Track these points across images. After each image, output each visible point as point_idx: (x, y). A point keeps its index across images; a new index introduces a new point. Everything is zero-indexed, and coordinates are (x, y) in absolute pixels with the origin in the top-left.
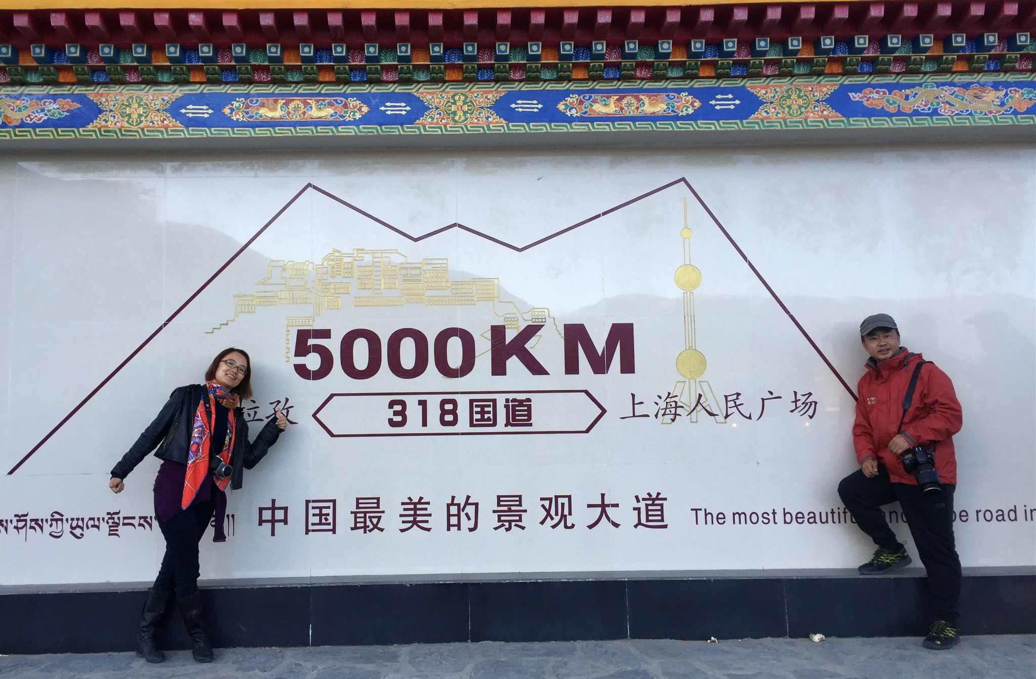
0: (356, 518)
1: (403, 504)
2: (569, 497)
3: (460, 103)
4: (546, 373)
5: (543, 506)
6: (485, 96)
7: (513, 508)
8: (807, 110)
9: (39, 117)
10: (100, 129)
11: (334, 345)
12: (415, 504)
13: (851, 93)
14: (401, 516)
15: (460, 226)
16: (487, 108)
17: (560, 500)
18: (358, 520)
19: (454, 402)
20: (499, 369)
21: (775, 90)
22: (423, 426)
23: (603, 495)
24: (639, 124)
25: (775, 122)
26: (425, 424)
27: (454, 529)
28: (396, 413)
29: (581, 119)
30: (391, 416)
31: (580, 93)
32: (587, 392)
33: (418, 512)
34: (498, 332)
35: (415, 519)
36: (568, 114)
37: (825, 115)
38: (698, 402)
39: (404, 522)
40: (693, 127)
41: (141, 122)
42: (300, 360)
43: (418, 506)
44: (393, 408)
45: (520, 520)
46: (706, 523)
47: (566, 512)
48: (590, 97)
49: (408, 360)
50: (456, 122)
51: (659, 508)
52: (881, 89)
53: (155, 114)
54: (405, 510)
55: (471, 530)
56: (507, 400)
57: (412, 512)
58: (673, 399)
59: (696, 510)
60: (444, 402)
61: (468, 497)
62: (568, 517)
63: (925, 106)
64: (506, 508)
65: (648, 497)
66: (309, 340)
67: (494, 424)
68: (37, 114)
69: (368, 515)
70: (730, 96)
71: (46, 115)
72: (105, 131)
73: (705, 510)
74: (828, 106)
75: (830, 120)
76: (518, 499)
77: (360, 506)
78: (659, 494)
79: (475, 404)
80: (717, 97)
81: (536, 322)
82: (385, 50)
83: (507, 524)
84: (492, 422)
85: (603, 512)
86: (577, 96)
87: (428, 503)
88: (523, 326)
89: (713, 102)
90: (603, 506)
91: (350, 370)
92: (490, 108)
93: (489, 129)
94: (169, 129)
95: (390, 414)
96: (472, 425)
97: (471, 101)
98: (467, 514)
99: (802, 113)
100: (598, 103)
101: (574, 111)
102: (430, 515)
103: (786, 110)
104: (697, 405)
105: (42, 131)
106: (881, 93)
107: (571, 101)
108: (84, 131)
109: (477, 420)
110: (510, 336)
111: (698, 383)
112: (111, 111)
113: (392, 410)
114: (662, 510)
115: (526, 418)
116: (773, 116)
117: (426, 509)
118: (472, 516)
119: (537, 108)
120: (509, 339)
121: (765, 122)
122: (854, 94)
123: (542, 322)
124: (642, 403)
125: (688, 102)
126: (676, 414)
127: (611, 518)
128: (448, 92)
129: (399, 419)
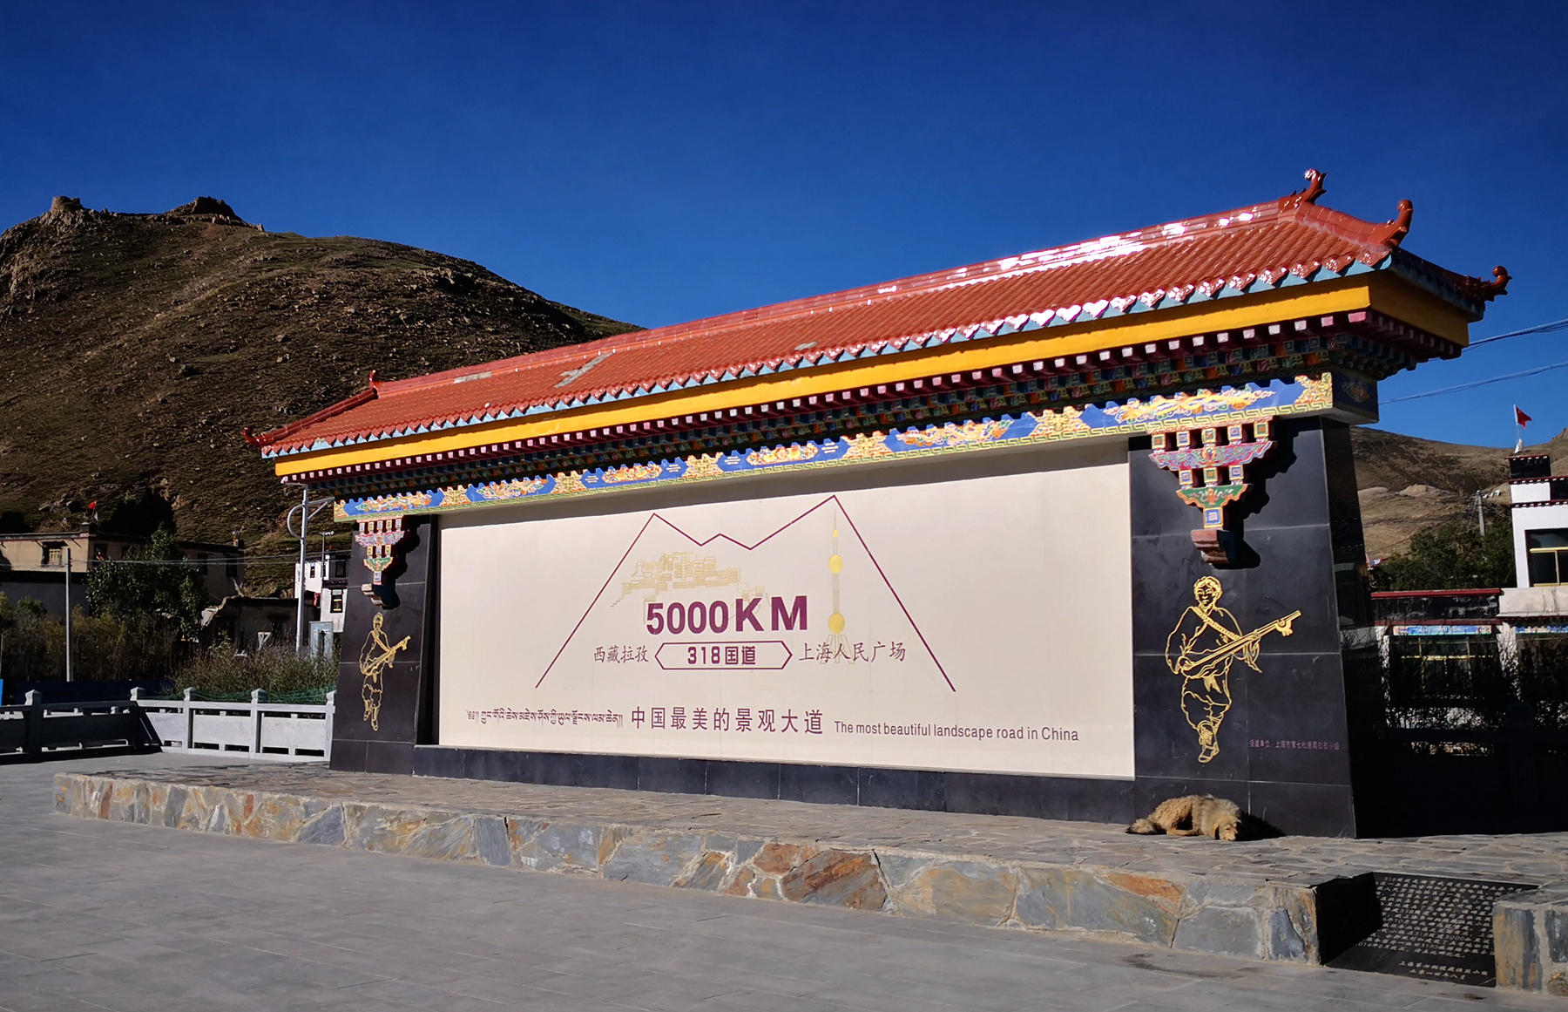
0: (673, 719)
1: (695, 711)
2: (774, 711)
4: (762, 630)
5: (760, 716)
7: (745, 717)
11: (664, 612)
14: (693, 719)
17: (769, 713)
18: (675, 721)
19: (718, 648)
23: (790, 710)
26: (705, 662)
27: (717, 729)
28: (692, 655)
29: (758, 466)
32: (782, 642)
33: (701, 717)
34: (739, 603)
35: (700, 721)
38: (840, 649)
39: (695, 723)
42: (650, 623)
43: (701, 713)
44: (691, 652)
45: (749, 725)
46: (842, 731)
47: (771, 720)
49: (697, 620)
51: (818, 719)
54: (695, 715)
55: (726, 730)
56: (743, 647)
57: (698, 717)
58: (827, 647)
59: (838, 722)
60: (713, 648)
61: (724, 709)
62: (772, 724)
64: (742, 717)
65: (813, 712)
66: (654, 609)
69: (679, 718)
73: (842, 722)
76: (748, 711)
77: (675, 712)
78: (818, 710)
79: (728, 649)
83: (742, 727)
84: (736, 661)
85: (790, 721)
87: (706, 712)
88: (752, 599)
91: (671, 628)
95: (688, 655)
96: (727, 663)
98: (724, 720)
102: (707, 719)
109: (729, 660)
110: (745, 605)
111: (840, 635)
114: (819, 722)
115: (752, 658)
117: (705, 715)
120: (744, 608)
123: (760, 596)
124: (810, 649)
126: (827, 657)
127: (794, 725)
129: (693, 659)
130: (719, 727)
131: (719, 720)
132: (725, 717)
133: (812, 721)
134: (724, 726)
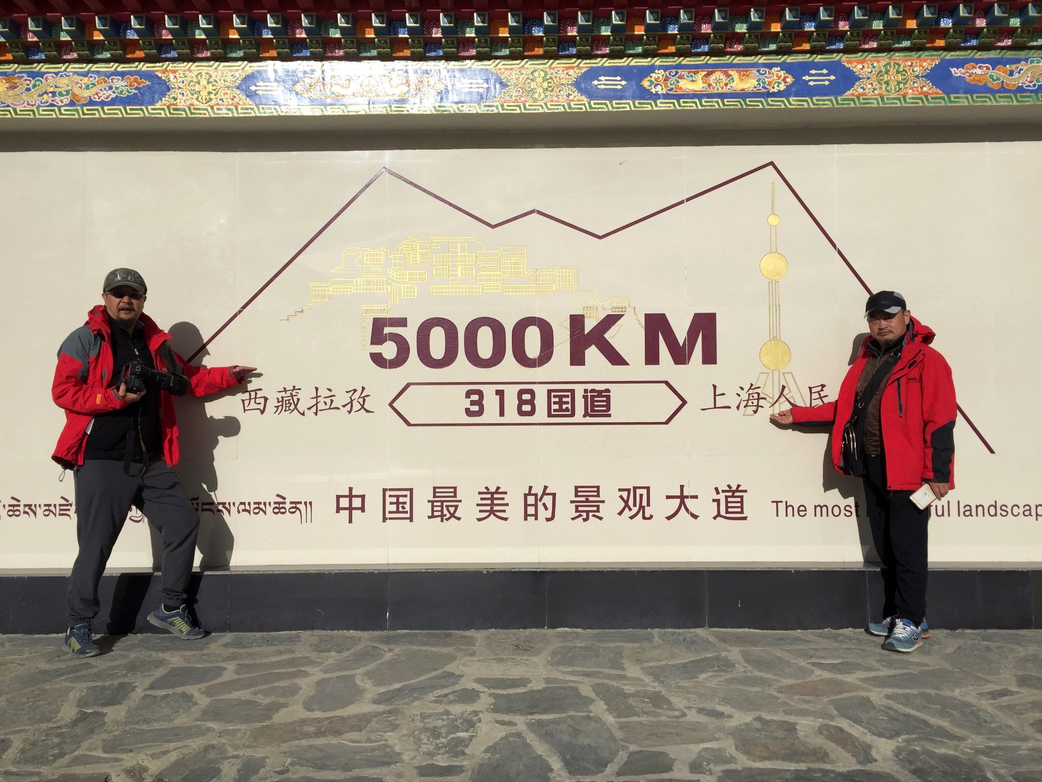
0: (433, 506)
1: (480, 493)
2: (648, 489)
3: (540, 80)
4: (625, 363)
5: (621, 497)
6: (565, 72)
7: (591, 499)
8: (906, 86)
9: (107, 95)
10: (169, 108)
11: (410, 334)
12: (492, 494)
13: (952, 68)
14: (478, 505)
15: (539, 213)
16: (568, 84)
17: (639, 492)
18: (435, 509)
19: (532, 392)
20: (577, 359)
21: (872, 65)
22: (500, 416)
23: (682, 487)
24: (727, 102)
25: (871, 99)
26: (502, 414)
27: (530, 519)
28: (473, 403)
29: (666, 96)
30: (468, 406)
31: (665, 68)
32: (667, 383)
33: (496, 502)
34: (577, 321)
35: (492, 508)
36: (653, 91)
37: (927, 92)
38: (782, 393)
39: (481, 511)
40: (785, 105)
41: (211, 99)
42: (376, 349)
43: (496, 496)
44: (470, 398)
45: (598, 511)
46: (787, 516)
47: (644, 503)
48: (677, 73)
49: (485, 348)
50: (535, 100)
51: (739, 499)
52: (984, 64)
53: (224, 91)
54: (482, 499)
55: (548, 520)
56: (586, 391)
57: (489, 502)
58: (756, 391)
59: (777, 502)
60: (521, 392)
61: (546, 488)
62: (647, 508)
63: (1031, 82)
64: (583, 499)
65: (728, 489)
66: (385, 328)
67: (573, 415)
68: (105, 92)
69: (445, 504)
70: (825, 71)
71: (114, 92)
72: (174, 110)
73: (786, 502)
74: (928, 82)
75: (929, 97)
76: (596, 489)
77: (437, 494)
78: (739, 486)
79: (553, 394)
80: (811, 72)
81: (615, 311)
82: (462, 21)
83: (584, 515)
84: (570, 413)
85: (682, 503)
86: (662, 71)
87: (505, 493)
88: (602, 316)
89: (806, 78)
90: (682, 497)
91: (426, 358)
92: (571, 85)
93: (570, 107)
94: (239, 107)
95: (467, 403)
96: (550, 415)
97: (551, 78)
98: (544, 505)
99: (900, 89)
100: (684, 78)
101: (659, 88)
102: (507, 505)
103: (884, 86)
104: (780, 397)
105: (110, 110)
106: (985, 69)
107: (656, 77)
108: (153, 109)
109: (555, 410)
110: (589, 326)
111: (781, 375)
112: (180, 88)
113: (469, 400)
114: (742, 502)
115: (605, 408)
116: (869, 92)
117: (503, 499)
118: (550, 506)
119: (621, 85)
120: (588, 329)
121: (861, 99)
122: (955, 69)
123: (622, 311)
124: (723, 394)
125: (779, 77)
126: (758, 406)
127: (691, 510)
128: (527, 68)
129: (476, 409)
130: (536, 516)
131: (536, 505)
132: (548, 500)
133: (727, 502)
134: (543, 514)
